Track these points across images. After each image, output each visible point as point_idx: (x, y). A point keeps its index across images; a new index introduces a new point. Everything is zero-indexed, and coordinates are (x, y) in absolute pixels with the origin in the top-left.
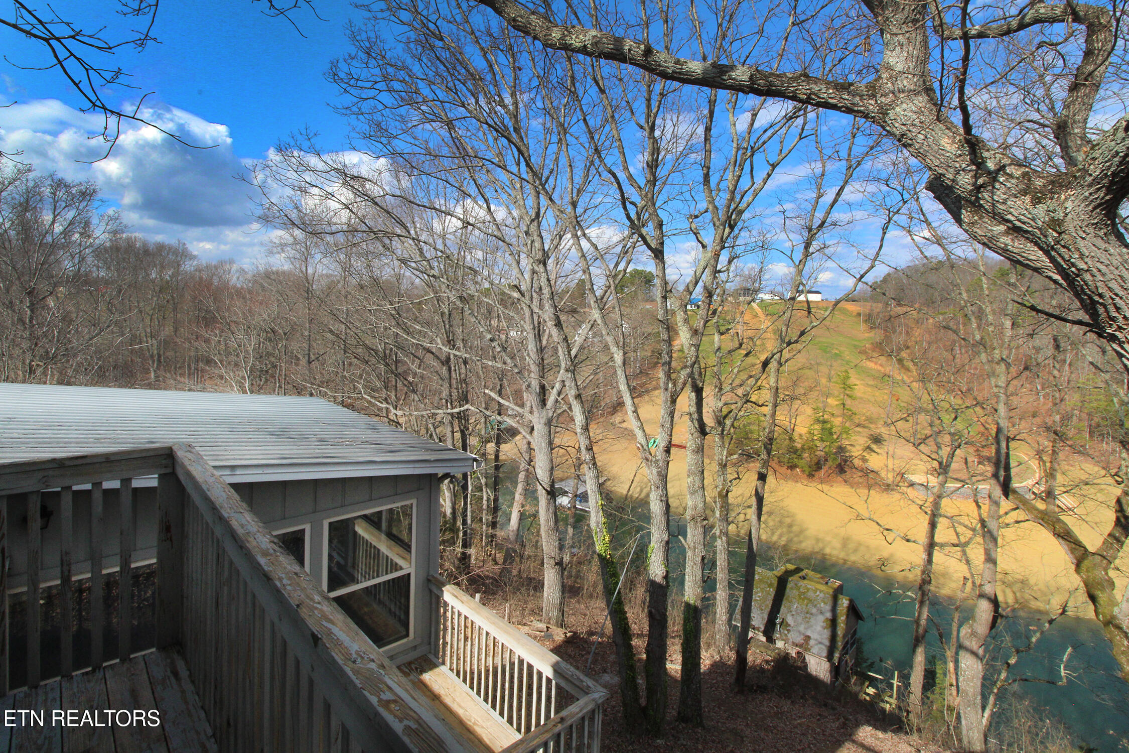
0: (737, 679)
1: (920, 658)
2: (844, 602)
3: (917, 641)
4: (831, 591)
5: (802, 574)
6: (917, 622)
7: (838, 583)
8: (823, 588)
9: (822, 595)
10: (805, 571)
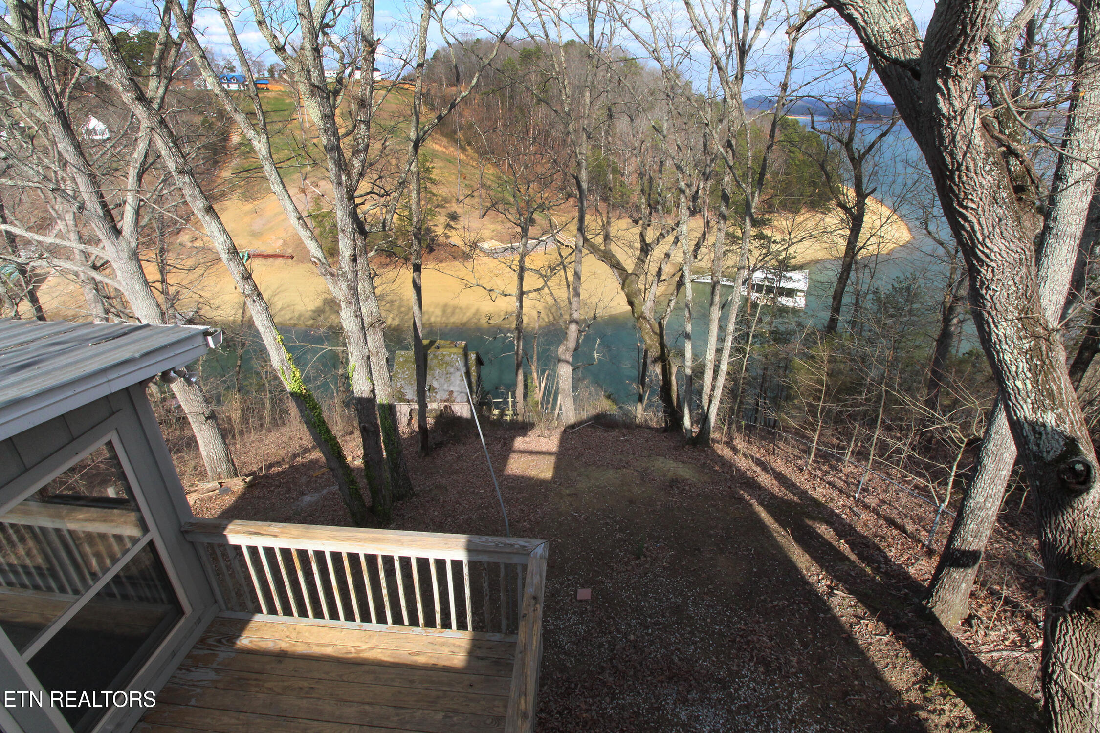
0: (423, 447)
1: (520, 377)
2: (473, 356)
3: (518, 366)
4: (461, 351)
5: (436, 344)
6: (517, 353)
7: (464, 343)
8: (454, 350)
9: (455, 356)
10: (438, 341)
